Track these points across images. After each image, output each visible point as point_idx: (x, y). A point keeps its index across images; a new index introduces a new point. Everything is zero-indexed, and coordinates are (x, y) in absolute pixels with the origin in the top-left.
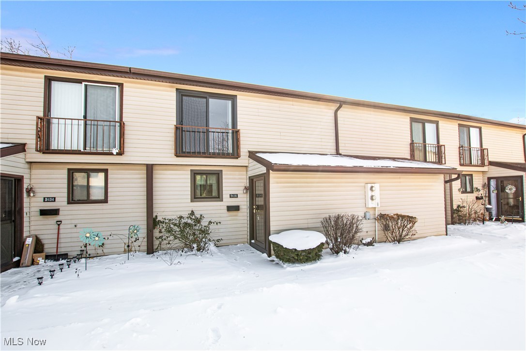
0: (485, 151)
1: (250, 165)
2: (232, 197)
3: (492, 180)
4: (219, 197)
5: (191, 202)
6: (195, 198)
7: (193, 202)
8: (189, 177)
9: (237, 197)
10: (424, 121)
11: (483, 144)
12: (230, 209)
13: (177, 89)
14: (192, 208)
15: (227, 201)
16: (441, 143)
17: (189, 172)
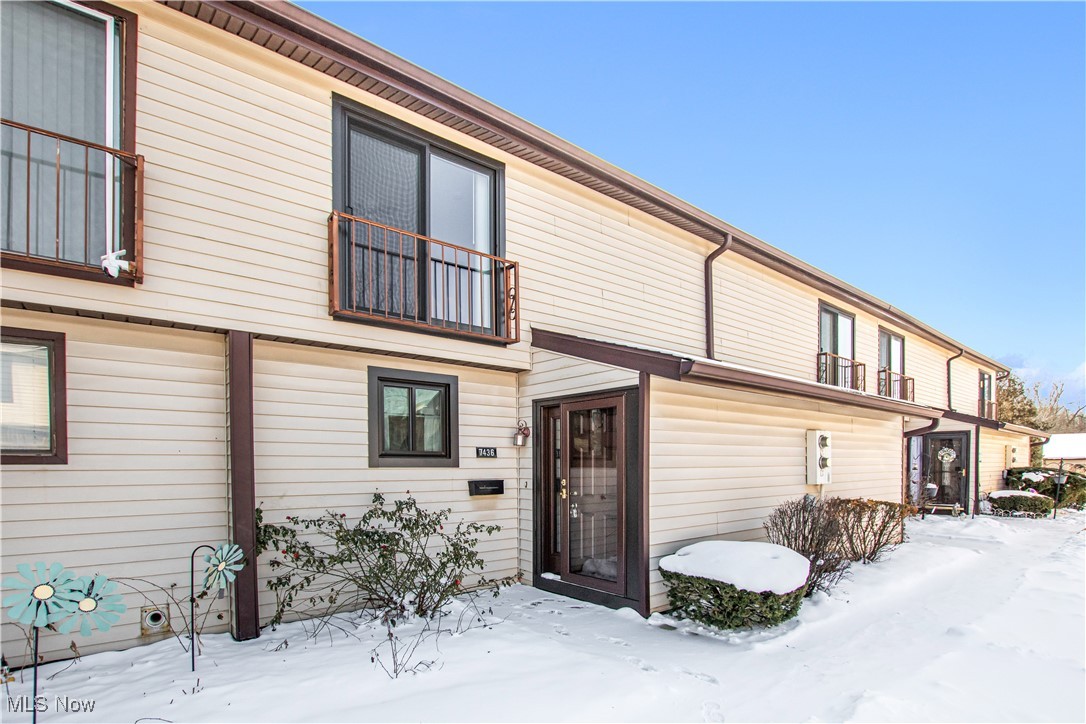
0: (910, 383)
1: (537, 368)
2: (483, 456)
3: (914, 439)
4: (447, 454)
5: (370, 466)
6: (381, 455)
7: (377, 466)
8: (364, 388)
9: (495, 456)
10: (837, 312)
11: (906, 370)
12: (477, 488)
13: (336, 96)
14: (378, 485)
15: (472, 468)
16: (858, 359)
17: (365, 375)
